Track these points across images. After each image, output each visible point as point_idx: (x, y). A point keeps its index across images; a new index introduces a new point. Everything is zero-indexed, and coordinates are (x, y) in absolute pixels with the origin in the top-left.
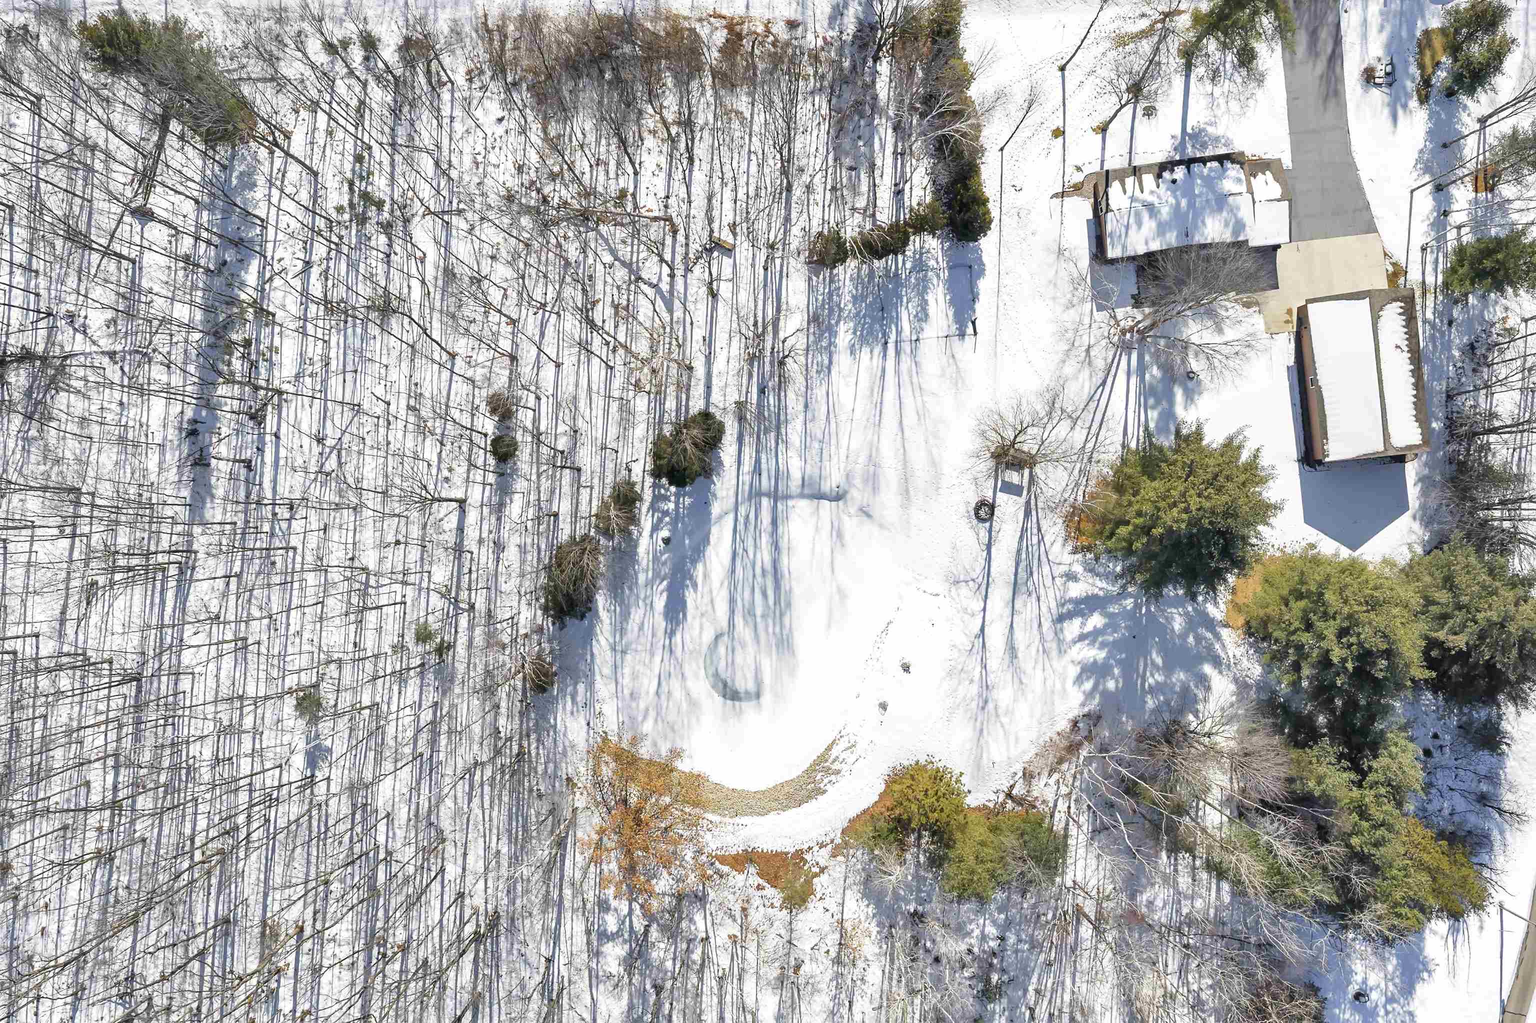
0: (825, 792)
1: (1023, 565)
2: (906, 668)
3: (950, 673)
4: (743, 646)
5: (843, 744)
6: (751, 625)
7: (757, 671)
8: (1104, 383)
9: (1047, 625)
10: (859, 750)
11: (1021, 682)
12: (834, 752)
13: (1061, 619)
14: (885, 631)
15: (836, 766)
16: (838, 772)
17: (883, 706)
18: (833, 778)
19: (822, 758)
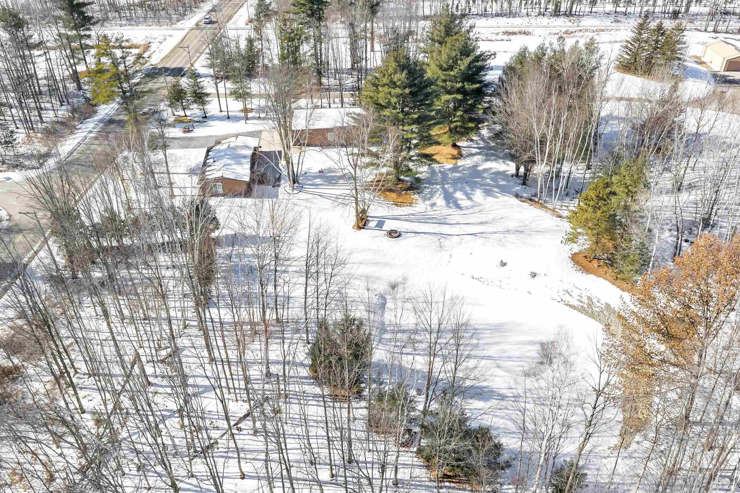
0: (606, 304)
1: (427, 221)
2: (503, 264)
3: (503, 245)
4: (504, 351)
5: (567, 298)
6: (486, 347)
7: (523, 343)
8: (321, 196)
9: (464, 212)
10: (569, 287)
11: (502, 218)
12: (575, 303)
13: (459, 207)
14: (478, 279)
15: (586, 301)
16: (589, 298)
17: (534, 275)
18: (595, 300)
19: (581, 310)
